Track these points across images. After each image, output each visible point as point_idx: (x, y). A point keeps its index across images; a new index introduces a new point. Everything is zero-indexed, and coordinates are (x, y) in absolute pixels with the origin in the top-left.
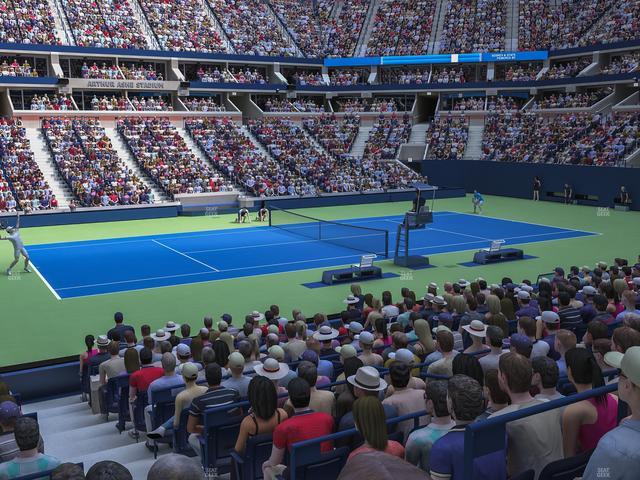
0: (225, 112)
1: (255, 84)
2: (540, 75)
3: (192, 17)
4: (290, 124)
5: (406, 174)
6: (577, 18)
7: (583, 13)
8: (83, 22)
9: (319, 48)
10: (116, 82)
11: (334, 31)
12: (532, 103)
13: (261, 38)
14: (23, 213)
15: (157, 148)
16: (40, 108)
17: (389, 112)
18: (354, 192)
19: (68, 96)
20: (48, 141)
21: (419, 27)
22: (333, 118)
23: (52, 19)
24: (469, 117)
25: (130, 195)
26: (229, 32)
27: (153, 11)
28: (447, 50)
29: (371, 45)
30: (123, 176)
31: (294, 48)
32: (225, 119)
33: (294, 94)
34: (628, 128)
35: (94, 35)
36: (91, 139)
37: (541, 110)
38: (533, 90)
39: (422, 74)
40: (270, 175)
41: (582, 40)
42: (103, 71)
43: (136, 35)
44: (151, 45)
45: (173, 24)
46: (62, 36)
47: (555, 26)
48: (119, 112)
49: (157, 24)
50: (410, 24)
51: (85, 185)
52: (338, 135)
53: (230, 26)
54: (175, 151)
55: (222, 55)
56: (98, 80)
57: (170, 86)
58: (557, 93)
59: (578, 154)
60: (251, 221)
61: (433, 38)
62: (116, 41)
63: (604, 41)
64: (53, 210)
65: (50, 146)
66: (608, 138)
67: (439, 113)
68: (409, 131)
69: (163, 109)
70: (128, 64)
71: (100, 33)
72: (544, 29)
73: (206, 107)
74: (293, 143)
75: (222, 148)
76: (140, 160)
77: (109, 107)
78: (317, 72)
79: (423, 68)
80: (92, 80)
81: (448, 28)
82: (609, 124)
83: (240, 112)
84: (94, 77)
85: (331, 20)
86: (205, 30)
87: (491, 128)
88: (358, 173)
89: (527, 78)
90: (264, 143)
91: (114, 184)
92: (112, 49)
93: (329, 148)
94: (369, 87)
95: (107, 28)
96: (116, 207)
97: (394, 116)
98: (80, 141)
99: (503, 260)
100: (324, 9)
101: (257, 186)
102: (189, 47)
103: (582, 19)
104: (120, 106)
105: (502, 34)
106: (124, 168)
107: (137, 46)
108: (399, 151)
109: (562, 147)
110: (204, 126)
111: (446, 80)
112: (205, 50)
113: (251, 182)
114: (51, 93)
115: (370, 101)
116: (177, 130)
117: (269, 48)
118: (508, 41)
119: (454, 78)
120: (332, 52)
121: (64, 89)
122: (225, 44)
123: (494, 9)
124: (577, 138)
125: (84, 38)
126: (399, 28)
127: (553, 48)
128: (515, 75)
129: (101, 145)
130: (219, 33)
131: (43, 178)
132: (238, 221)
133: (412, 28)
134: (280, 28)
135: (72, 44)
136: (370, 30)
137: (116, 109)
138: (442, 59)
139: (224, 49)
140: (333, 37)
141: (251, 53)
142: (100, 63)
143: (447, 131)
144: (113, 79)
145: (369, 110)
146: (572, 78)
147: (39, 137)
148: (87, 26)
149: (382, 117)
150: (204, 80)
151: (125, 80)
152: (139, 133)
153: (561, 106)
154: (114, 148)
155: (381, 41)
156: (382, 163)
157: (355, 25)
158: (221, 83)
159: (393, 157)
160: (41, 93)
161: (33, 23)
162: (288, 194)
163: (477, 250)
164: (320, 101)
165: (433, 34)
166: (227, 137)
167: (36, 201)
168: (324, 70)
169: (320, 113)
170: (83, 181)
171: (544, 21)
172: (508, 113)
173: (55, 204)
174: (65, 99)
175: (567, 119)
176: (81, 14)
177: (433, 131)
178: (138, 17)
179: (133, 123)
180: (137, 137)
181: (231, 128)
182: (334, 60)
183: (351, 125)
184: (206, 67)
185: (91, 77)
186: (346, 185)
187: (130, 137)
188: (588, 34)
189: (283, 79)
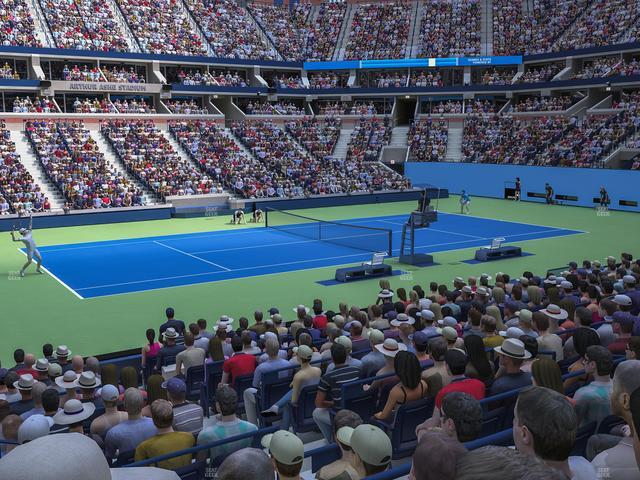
0: (208, 115)
1: (236, 87)
2: (515, 79)
3: (172, 19)
4: (273, 127)
5: (390, 176)
6: (550, 24)
7: (554, 20)
8: (63, 24)
9: (298, 51)
10: (99, 84)
11: (312, 35)
12: (508, 107)
13: (241, 41)
14: (16, 215)
15: (144, 150)
16: (22, 110)
17: (369, 115)
18: (341, 194)
19: (50, 98)
20: (33, 144)
21: (396, 31)
22: (315, 120)
23: (31, 21)
24: (448, 120)
25: (122, 197)
26: (209, 35)
27: (132, 14)
28: (425, 55)
29: (349, 48)
30: (113, 178)
31: (273, 52)
32: (208, 122)
33: (275, 97)
34: (604, 131)
35: (75, 37)
36: (77, 142)
37: (516, 113)
38: (509, 94)
39: (400, 77)
40: (258, 177)
41: (555, 45)
42: (85, 74)
43: (117, 37)
44: (132, 48)
45: (153, 26)
46: (42, 37)
47: (528, 32)
48: (102, 114)
49: (137, 26)
50: (387, 28)
51: (76, 188)
52: (320, 137)
53: (210, 29)
54: (161, 154)
55: (203, 58)
56: (80, 82)
57: (152, 88)
58: (532, 97)
59: (557, 155)
60: (246, 222)
61: (410, 43)
62: (97, 43)
63: (577, 47)
64: (46, 213)
65: (35, 149)
66: (585, 140)
67: (419, 116)
68: (390, 134)
69: (146, 112)
70: (110, 67)
71: (81, 35)
72: (517, 35)
73: (188, 110)
74: (276, 145)
75: (208, 150)
76: (127, 162)
77: (93, 109)
78: (297, 75)
79: (401, 72)
80: (74, 82)
81: (424, 33)
82: (585, 126)
83: (222, 115)
84: (76, 80)
85: (308, 24)
86: (184, 34)
87: (469, 131)
88: (343, 175)
89: (503, 82)
90: (249, 146)
91: (105, 186)
92: (93, 51)
93: (312, 150)
94: (348, 90)
95: (87, 30)
96: (109, 209)
97: (374, 119)
98: (66, 143)
99: (504, 258)
100: (302, 13)
101: (246, 188)
102: (170, 49)
103: (555, 25)
104: (104, 108)
105: (477, 39)
106: (112, 171)
107: (117, 48)
108: (382, 153)
109: (541, 149)
110: (188, 129)
111: (424, 84)
112: (186, 53)
113: (240, 185)
114: (33, 95)
115: (350, 104)
116: (163, 132)
117: (249, 52)
118: (483, 46)
119: (432, 81)
120: (310, 56)
121: (46, 91)
122: (205, 47)
123: (469, 14)
124: (555, 140)
125: (65, 41)
126: (376, 32)
127: (526, 53)
128: (491, 79)
129: (87, 147)
130: (199, 36)
131: (33, 181)
132: (233, 222)
133: (389, 33)
134: (259, 32)
135: (53, 46)
136: (347, 35)
137: (100, 112)
138: (419, 63)
139: (205, 52)
140: (311, 40)
141: (232, 56)
142: (81, 65)
143: (427, 133)
144: (96, 81)
145: (349, 113)
146: (547, 82)
147: (24, 140)
148: (66, 28)
149: (363, 120)
150: (186, 83)
151: (107, 83)
152: (124, 136)
153: (537, 110)
154: (101, 151)
155: (360, 45)
156: (365, 165)
157: (333, 29)
158: (203, 86)
159: (376, 159)
160: (23, 95)
161: (12, 25)
162: (277, 196)
163: (478, 248)
164: (300, 104)
165: (410, 38)
166: (212, 140)
167: (28, 203)
168: (304, 73)
169: (302, 116)
170: (73, 184)
171: (518, 27)
172: (486, 116)
173: (47, 207)
174: (48, 101)
175: (544, 122)
176: (61, 16)
177: (414, 134)
178: (117, 19)
179: (118, 125)
180: (123, 139)
181: (214, 131)
182: (312, 63)
183: (333, 128)
184: (188, 70)
185: (73, 79)
186: (332, 186)
187: (116, 140)
188: (561, 39)
189: (264, 82)
